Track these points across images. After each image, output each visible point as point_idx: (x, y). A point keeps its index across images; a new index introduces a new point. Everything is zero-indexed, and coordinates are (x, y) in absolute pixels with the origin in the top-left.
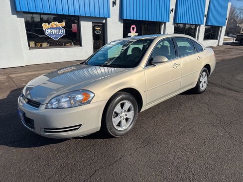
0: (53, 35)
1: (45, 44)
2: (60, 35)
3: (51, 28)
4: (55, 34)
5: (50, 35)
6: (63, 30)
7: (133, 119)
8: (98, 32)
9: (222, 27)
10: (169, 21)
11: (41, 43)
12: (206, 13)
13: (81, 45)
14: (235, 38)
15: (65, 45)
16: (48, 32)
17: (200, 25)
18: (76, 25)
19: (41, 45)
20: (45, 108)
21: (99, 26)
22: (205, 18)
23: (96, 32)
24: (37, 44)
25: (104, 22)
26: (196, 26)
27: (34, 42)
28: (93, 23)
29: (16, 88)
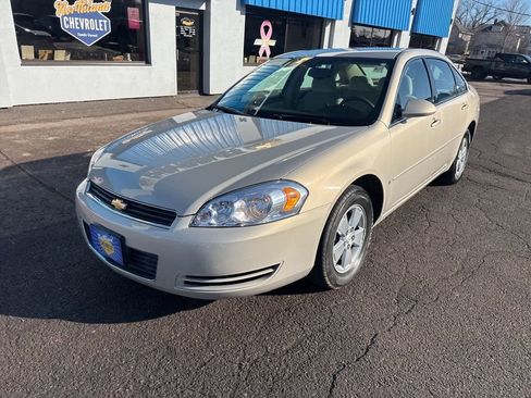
0: (81, 31)
1: (60, 55)
2: (99, 33)
3: (75, 15)
4: (85, 31)
5: (75, 31)
6: (107, 21)
7: (364, 245)
8: (187, 32)
9: (441, 38)
10: (341, 19)
11: (51, 52)
12: (414, 6)
13: (148, 62)
14: (462, 66)
15: (110, 59)
16: (68, 25)
17: (400, 31)
18: (137, 10)
19: (51, 57)
20: (190, 226)
21: (190, 17)
22: (412, 17)
23: (183, 32)
24: (41, 52)
25: (203, 7)
26: (393, 32)
27: (32, 47)
28: (177, 8)
29: (9, 164)
